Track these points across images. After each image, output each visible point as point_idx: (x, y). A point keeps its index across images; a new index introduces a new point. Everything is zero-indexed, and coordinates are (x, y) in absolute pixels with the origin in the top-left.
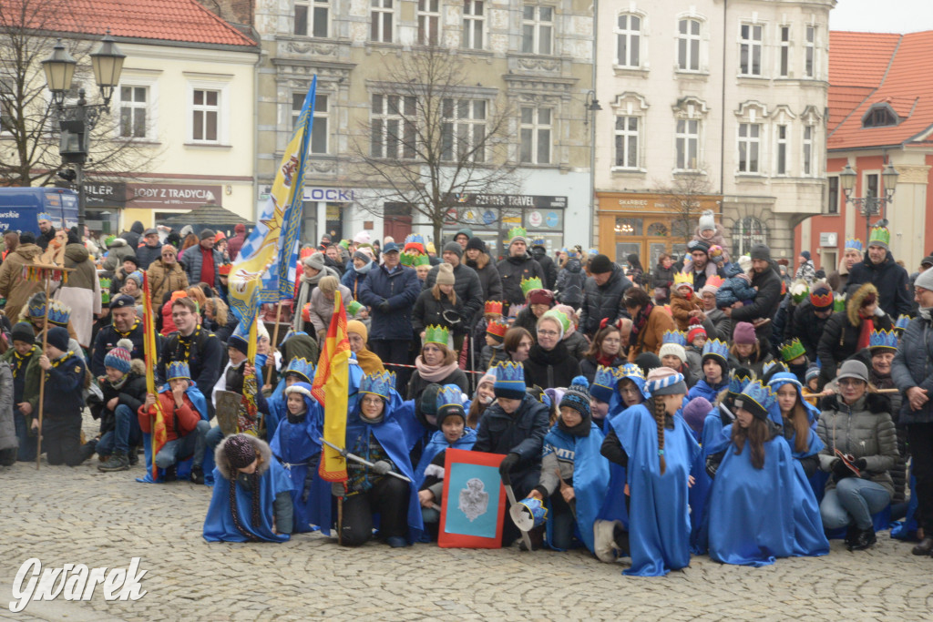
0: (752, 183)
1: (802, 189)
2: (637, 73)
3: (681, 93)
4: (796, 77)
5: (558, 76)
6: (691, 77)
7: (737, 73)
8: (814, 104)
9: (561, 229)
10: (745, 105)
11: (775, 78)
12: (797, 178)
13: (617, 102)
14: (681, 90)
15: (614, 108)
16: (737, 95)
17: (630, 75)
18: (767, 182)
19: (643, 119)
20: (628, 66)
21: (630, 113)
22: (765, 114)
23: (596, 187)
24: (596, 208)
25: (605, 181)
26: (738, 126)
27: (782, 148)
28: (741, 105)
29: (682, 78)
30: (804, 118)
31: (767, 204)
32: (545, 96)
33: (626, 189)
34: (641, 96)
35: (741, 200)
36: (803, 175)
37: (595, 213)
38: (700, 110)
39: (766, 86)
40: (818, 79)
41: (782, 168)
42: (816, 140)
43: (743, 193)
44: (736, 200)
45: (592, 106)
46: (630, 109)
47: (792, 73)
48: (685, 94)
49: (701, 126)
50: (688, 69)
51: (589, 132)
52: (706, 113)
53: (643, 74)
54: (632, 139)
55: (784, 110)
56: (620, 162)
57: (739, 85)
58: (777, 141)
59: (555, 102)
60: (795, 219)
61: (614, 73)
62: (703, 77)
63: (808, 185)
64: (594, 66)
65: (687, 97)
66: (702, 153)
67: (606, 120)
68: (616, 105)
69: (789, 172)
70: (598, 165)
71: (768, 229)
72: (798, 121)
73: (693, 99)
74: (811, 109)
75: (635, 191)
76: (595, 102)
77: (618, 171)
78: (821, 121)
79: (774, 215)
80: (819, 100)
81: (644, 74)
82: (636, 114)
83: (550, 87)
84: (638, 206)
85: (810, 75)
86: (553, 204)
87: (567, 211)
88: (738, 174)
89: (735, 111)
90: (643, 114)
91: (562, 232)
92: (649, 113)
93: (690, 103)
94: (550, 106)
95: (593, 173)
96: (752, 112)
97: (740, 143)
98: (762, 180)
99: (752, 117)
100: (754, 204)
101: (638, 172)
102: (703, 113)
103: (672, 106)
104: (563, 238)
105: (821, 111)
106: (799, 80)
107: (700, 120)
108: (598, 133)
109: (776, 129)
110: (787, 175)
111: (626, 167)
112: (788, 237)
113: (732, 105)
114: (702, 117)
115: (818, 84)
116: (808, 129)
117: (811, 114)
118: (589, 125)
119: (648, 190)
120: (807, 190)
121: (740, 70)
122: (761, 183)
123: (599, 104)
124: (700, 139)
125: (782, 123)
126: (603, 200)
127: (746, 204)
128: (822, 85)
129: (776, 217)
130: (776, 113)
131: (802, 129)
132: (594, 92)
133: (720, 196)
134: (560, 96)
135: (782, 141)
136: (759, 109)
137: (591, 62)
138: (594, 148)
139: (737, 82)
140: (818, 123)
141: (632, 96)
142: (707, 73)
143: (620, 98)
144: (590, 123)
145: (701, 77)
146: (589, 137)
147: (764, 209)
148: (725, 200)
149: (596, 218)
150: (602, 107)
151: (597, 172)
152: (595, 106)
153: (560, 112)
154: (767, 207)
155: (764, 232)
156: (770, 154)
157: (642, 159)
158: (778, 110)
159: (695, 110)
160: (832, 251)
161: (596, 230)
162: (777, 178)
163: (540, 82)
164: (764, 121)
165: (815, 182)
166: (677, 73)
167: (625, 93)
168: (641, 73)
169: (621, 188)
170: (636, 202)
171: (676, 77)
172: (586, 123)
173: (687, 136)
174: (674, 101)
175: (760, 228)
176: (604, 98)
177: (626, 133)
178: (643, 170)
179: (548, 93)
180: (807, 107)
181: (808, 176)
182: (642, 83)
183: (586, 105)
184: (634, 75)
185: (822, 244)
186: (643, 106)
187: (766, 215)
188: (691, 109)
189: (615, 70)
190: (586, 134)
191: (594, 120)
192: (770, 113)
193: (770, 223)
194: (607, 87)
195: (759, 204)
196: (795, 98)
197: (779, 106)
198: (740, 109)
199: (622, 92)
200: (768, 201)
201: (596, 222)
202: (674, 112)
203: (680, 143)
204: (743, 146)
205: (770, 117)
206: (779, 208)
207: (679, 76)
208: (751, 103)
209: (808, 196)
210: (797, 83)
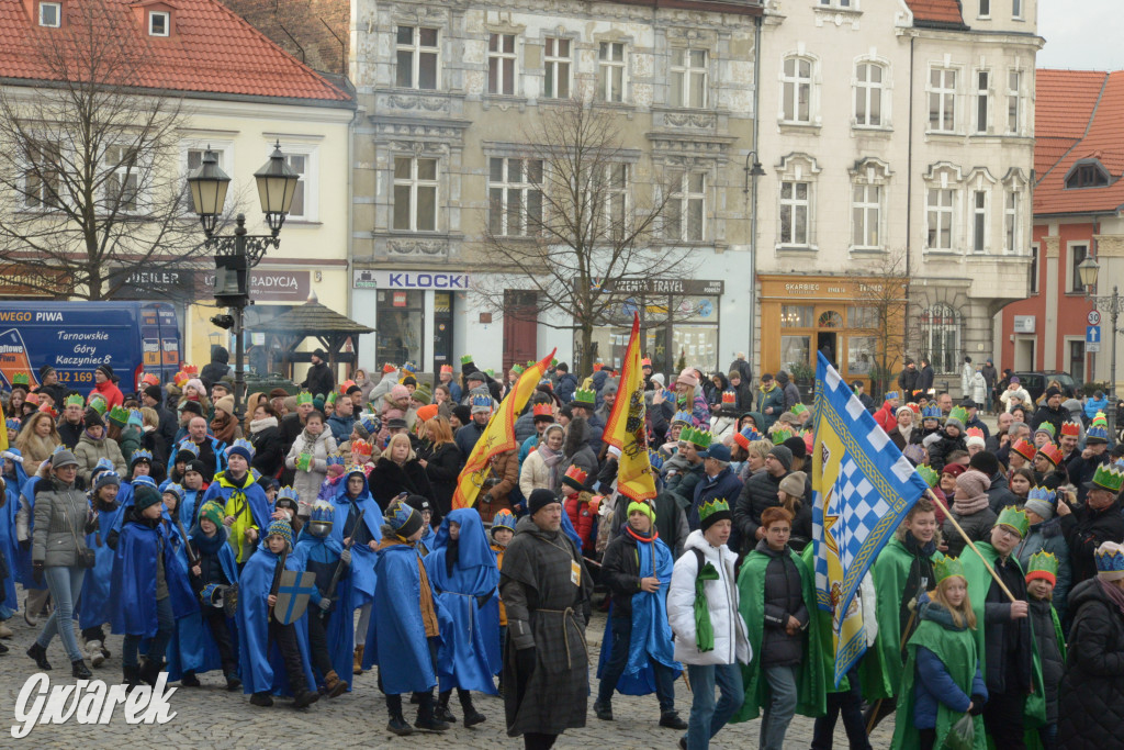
0: (944, 262)
1: (1004, 270)
2: (806, 130)
3: (859, 152)
4: (998, 132)
5: (713, 134)
6: (871, 134)
7: (926, 129)
8: (1019, 165)
9: (715, 320)
10: (934, 168)
11: (971, 134)
12: (998, 256)
13: (782, 164)
14: (859, 150)
15: (779, 173)
16: (925, 155)
17: (798, 132)
18: (961, 261)
19: (814, 185)
20: (796, 121)
21: (798, 178)
22: (959, 178)
23: (759, 268)
24: (758, 294)
25: (768, 261)
26: (926, 193)
27: (980, 219)
28: (930, 167)
29: (860, 136)
30: (1007, 182)
31: (962, 287)
32: (697, 159)
33: (793, 271)
34: (811, 158)
35: (931, 283)
36: (1005, 252)
37: (756, 300)
38: (882, 174)
39: (961, 144)
40: (1023, 135)
41: (979, 243)
42: (1020, 209)
43: (933, 274)
44: (925, 283)
45: (753, 171)
46: (798, 173)
47: (992, 128)
48: (864, 154)
49: (883, 194)
50: (868, 125)
51: (750, 201)
52: (889, 177)
53: (814, 130)
54: (801, 209)
55: (982, 173)
56: (786, 236)
57: (927, 143)
58: (973, 210)
59: (708, 166)
60: (995, 304)
61: (779, 130)
62: (886, 134)
63: (1011, 264)
64: (756, 122)
65: (866, 158)
66: (884, 226)
67: (769, 186)
68: (782, 169)
69: (989, 248)
70: (760, 242)
71: (963, 318)
72: (999, 186)
73: (875, 161)
74: (1013, 171)
75: (804, 273)
76: (757, 166)
77: (784, 249)
78: (1027, 186)
79: (970, 301)
80: (1024, 161)
81: (816, 131)
82: (806, 179)
83: (703, 147)
84: (809, 292)
85: (1015, 130)
86: (706, 290)
87: (723, 298)
88: (927, 251)
89: (923, 175)
90: (813, 179)
91: (718, 323)
92: (821, 178)
93: (870, 165)
94: (704, 170)
95: (754, 252)
96: (944, 176)
97: (929, 213)
98: (956, 259)
99: (944, 181)
100: (946, 288)
101: (808, 250)
102: (886, 177)
103: (849, 170)
104: (718, 330)
105: (1028, 175)
106: (1001, 137)
107: (882, 186)
108: (760, 203)
109: (972, 196)
110: (985, 252)
111: (793, 244)
112: (987, 327)
113: (920, 168)
114: (885, 182)
115: (1023, 141)
116: (1013, 196)
117: (1015, 178)
118: (750, 193)
119: (820, 272)
120: (1010, 270)
121: (929, 125)
122: (955, 262)
123: (762, 167)
124: (881, 208)
125: (979, 189)
126: (766, 283)
127: (936, 287)
128: (1028, 142)
129: (973, 303)
130: (971, 177)
131: (1004, 195)
132: (756, 153)
133: (906, 277)
134: (715, 159)
135: (980, 211)
136: (952, 173)
137: (752, 116)
138: (755, 222)
139: (926, 140)
140: (1024, 188)
141: (800, 157)
142: (890, 128)
143: (786, 160)
144: (750, 191)
145: (884, 134)
146: (750, 208)
147: (957, 294)
148: (913, 283)
149: (757, 306)
150: (766, 172)
151: (758, 250)
152: (757, 170)
153: (715, 177)
154: (963, 291)
155: (959, 321)
156: (965, 226)
157: (813, 234)
158: (974, 173)
159: (876, 174)
160: (1030, 338)
161: (758, 321)
162: (974, 255)
163: (691, 142)
164: (959, 186)
165: (1019, 261)
166: (855, 129)
167: (792, 154)
168: (811, 130)
169: (788, 270)
170: (806, 286)
171: (853, 134)
172: (746, 191)
173: (866, 205)
174: (851, 163)
175: (953, 318)
176: (768, 160)
177: (794, 202)
178: (814, 247)
179: (700, 155)
180: (1010, 169)
181: (1011, 253)
182: (813, 141)
183: (746, 169)
184: (803, 132)
185: (1017, 329)
186: (814, 170)
187: (960, 301)
188: (871, 172)
189: (780, 125)
190: (746, 204)
191: (755, 187)
192: (965, 177)
193: (965, 311)
194: (771, 147)
195: (953, 287)
196: (996, 159)
197: (975, 168)
198: (930, 173)
199: (789, 153)
200: (963, 284)
201: (758, 312)
202: (851, 176)
203: (858, 213)
204: (933, 218)
205: (966, 181)
206: (975, 292)
207: (857, 133)
208: (942, 164)
209: (1010, 277)
210: (999, 141)
